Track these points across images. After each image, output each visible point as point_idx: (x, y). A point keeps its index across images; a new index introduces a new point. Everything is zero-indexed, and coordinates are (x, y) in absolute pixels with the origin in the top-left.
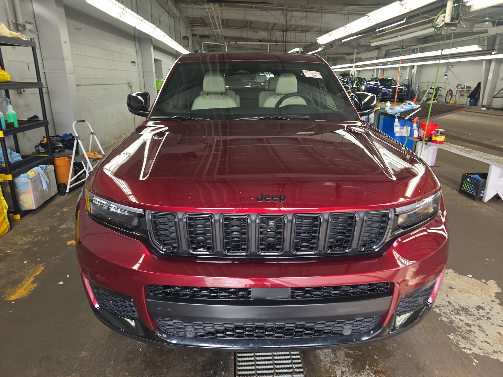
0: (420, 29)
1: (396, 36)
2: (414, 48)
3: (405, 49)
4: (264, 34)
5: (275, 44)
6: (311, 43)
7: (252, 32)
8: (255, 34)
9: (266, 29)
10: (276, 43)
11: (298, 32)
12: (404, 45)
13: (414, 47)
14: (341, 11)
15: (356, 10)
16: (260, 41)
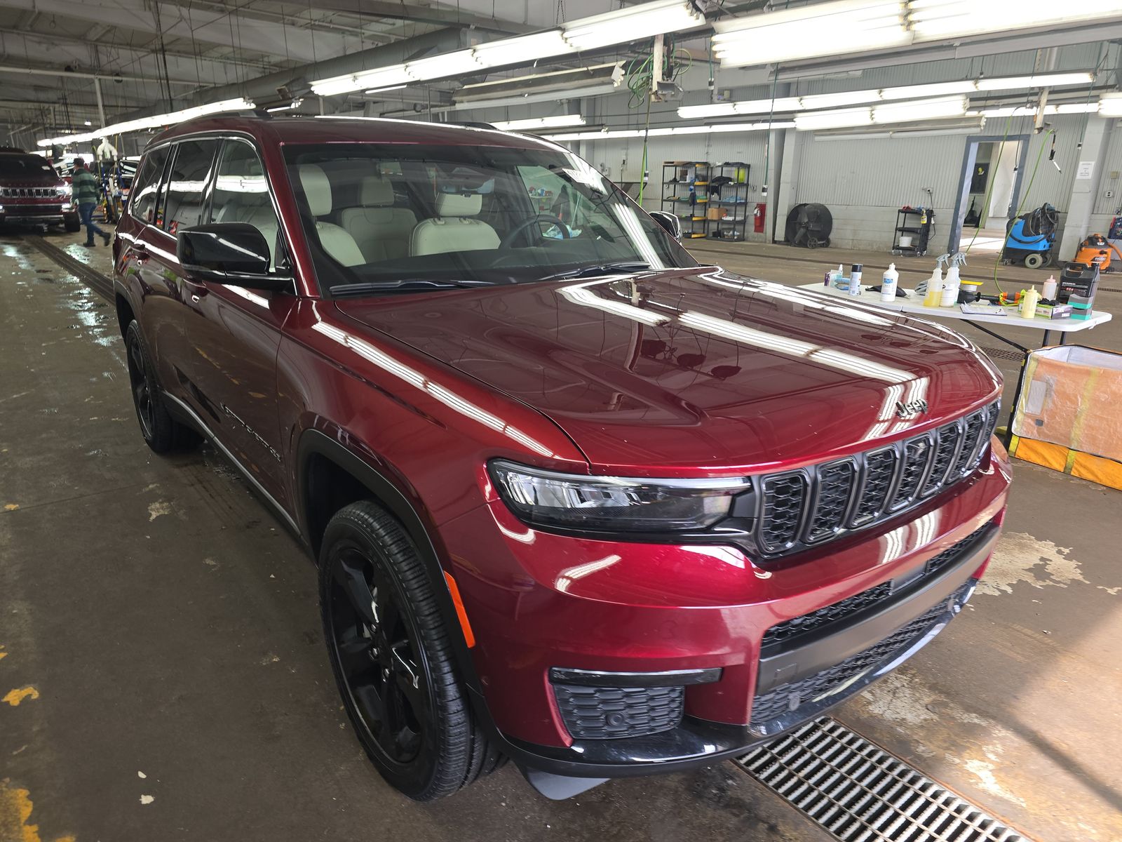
0: (576, 86)
1: (519, 93)
2: (437, 112)
3: (420, 111)
4: (78, 52)
5: (115, 80)
6: (215, 84)
7: (40, 43)
8: (48, 50)
9: (80, 38)
10: (118, 78)
11: (175, 56)
12: (419, 104)
13: (437, 109)
14: (293, 18)
15: (331, 21)
16: (68, 69)
